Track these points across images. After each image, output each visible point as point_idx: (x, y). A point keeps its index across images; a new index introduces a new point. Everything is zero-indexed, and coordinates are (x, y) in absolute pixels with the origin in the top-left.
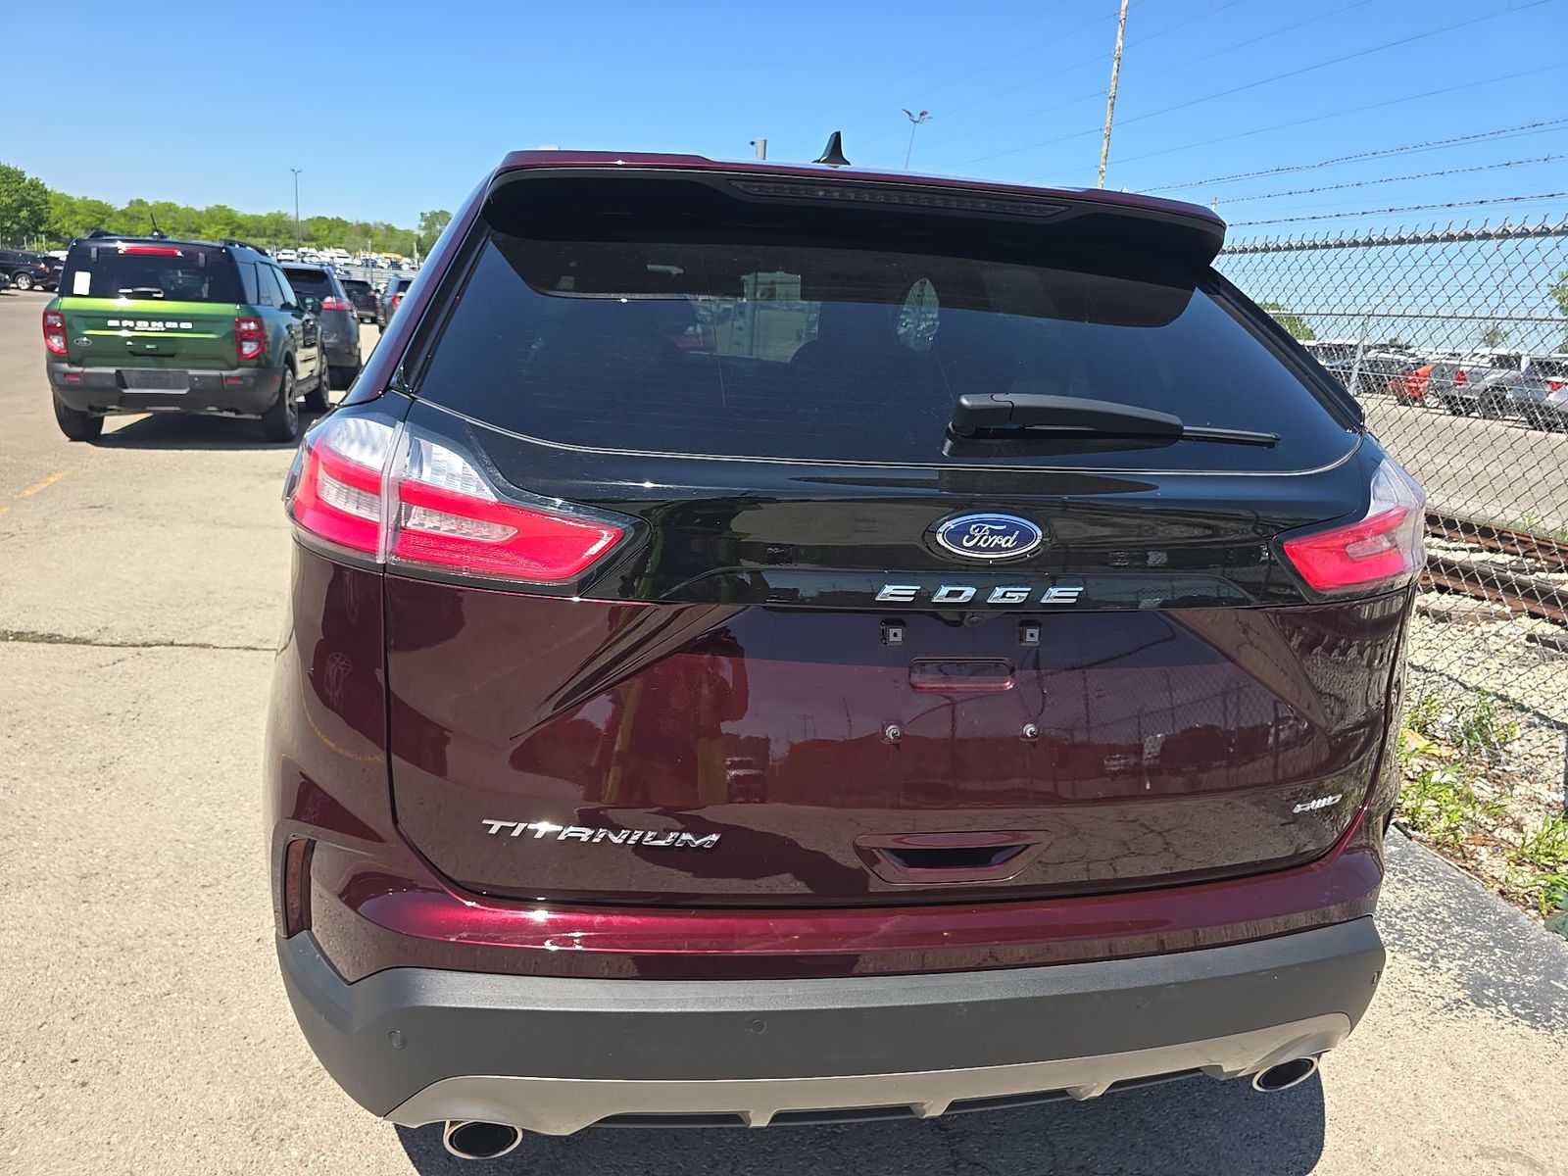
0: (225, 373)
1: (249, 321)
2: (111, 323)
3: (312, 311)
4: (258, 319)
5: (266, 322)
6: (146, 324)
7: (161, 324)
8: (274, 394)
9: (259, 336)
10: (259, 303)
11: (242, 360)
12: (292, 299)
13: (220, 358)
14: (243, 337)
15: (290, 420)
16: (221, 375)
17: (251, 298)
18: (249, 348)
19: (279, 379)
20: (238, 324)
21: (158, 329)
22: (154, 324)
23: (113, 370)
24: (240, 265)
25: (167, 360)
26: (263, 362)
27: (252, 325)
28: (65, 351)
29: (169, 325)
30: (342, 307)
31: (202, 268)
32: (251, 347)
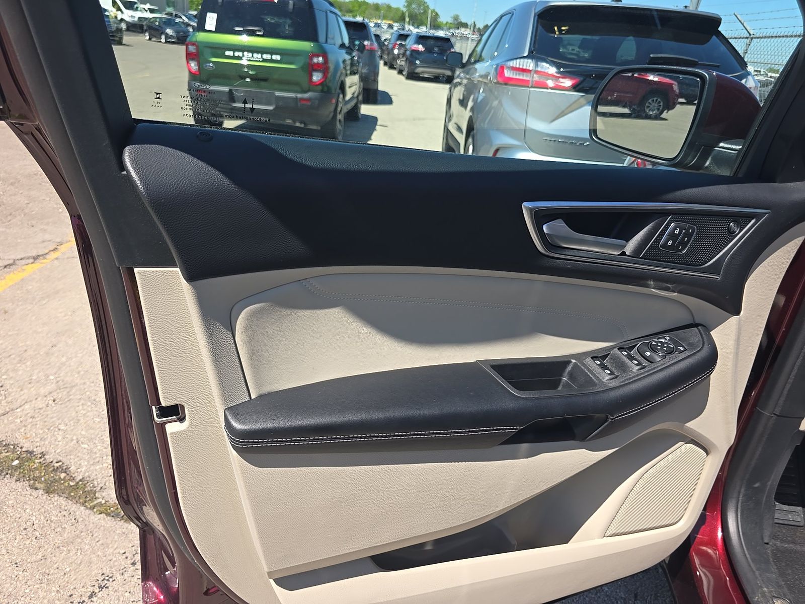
0: (299, 96)
1: (318, 56)
2: (228, 53)
3: (358, 50)
4: (325, 56)
5: (331, 57)
6: (250, 55)
7: (259, 56)
8: (330, 112)
9: (323, 68)
10: (326, 42)
11: (311, 86)
12: (346, 41)
13: (297, 84)
14: (313, 68)
15: (338, 131)
16: (296, 97)
17: (322, 38)
18: (317, 77)
19: (334, 101)
20: (311, 58)
21: (258, 60)
22: (255, 55)
23: (226, 89)
24: (316, 11)
25: (263, 83)
26: (326, 89)
27: (321, 59)
28: (198, 73)
29: (265, 56)
30: (373, 48)
31: (291, 13)
32: (318, 76)
